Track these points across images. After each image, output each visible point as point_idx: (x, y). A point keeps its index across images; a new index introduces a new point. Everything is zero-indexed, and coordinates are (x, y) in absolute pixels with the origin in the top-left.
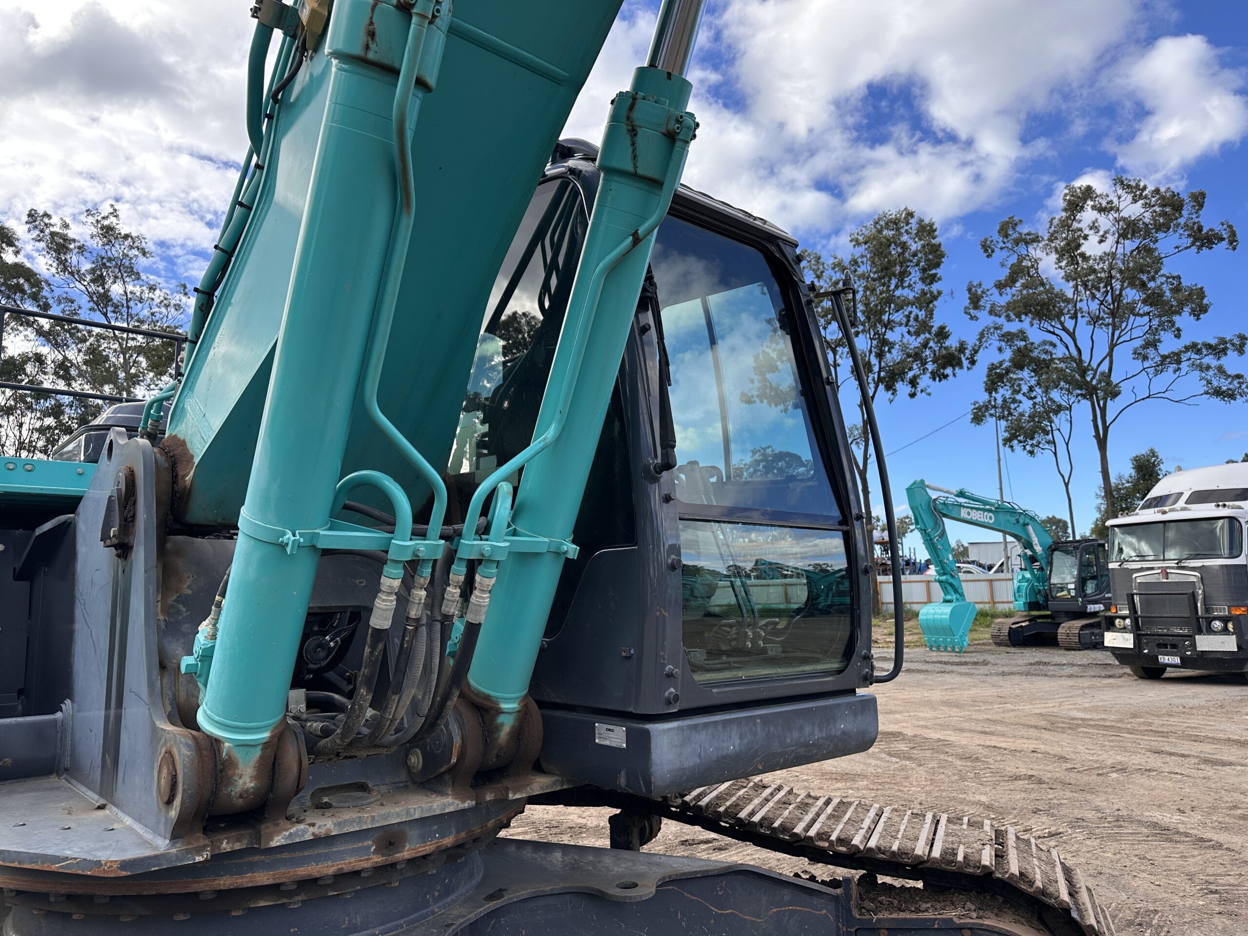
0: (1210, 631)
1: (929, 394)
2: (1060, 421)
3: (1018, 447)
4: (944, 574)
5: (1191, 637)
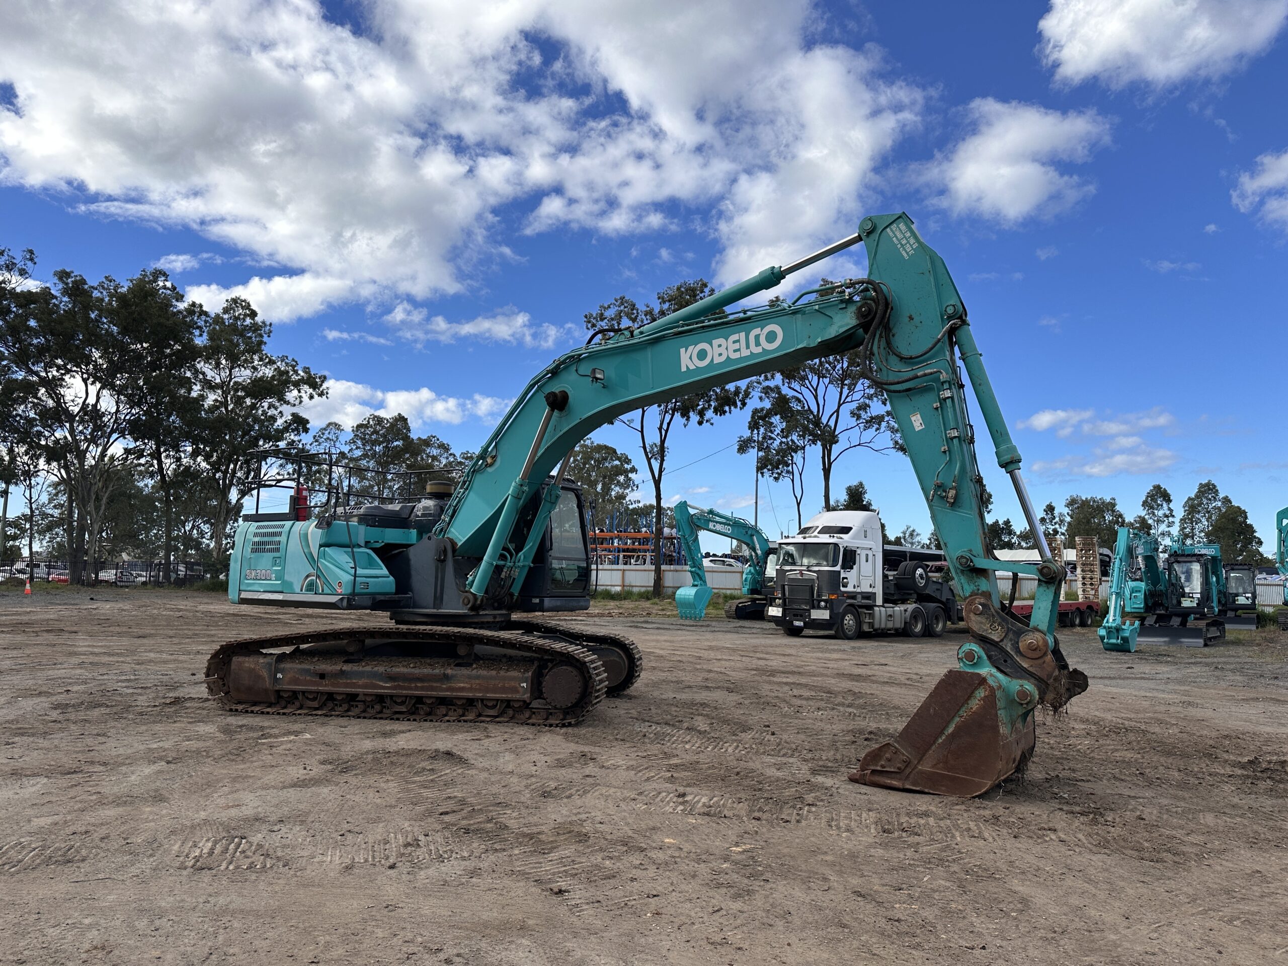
0: (819, 608)
1: (712, 424)
2: (798, 457)
3: (767, 473)
4: (694, 567)
5: (809, 611)
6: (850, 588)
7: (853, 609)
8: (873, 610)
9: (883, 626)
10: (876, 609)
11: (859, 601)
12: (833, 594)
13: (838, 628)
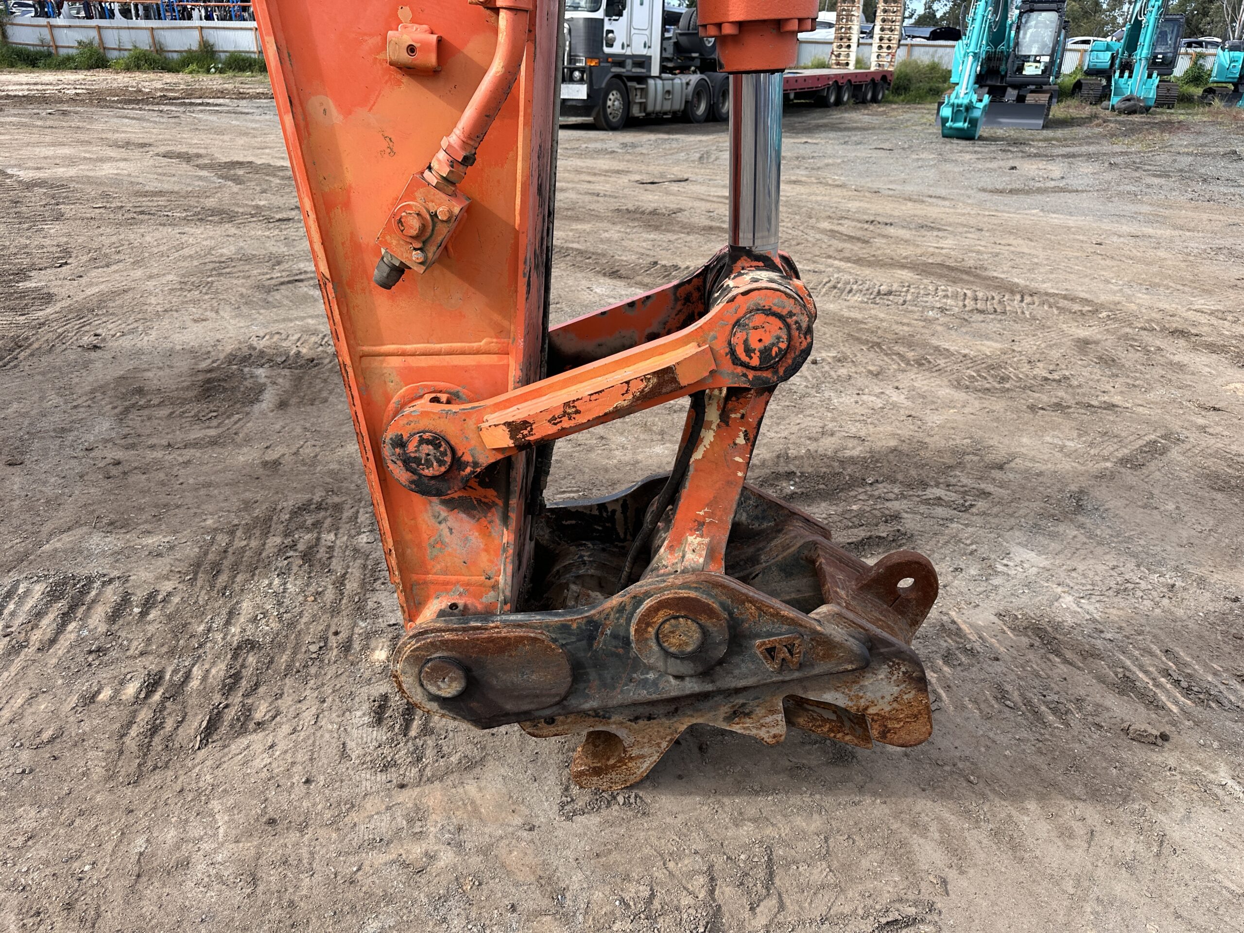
6: (616, 49)
7: (621, 82)
8: (646, 83)
9: (658, 108)
10: (651, 82)
11: (629, 69)
12: (592, 58)
13: (598, 114)
